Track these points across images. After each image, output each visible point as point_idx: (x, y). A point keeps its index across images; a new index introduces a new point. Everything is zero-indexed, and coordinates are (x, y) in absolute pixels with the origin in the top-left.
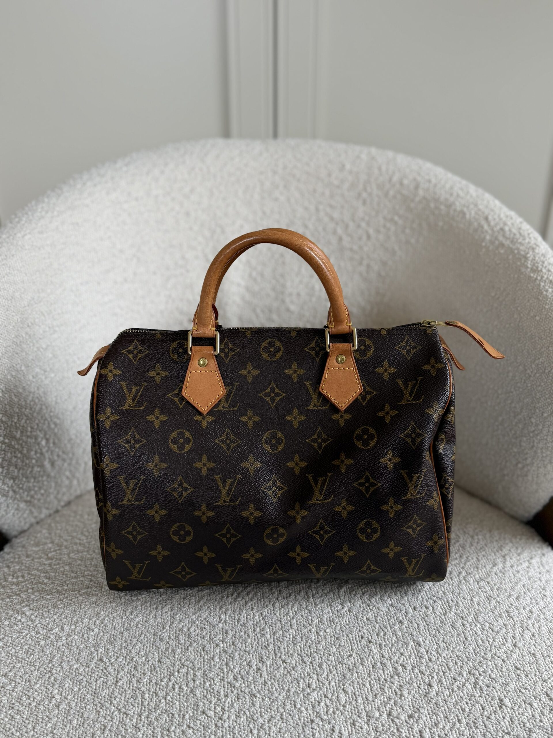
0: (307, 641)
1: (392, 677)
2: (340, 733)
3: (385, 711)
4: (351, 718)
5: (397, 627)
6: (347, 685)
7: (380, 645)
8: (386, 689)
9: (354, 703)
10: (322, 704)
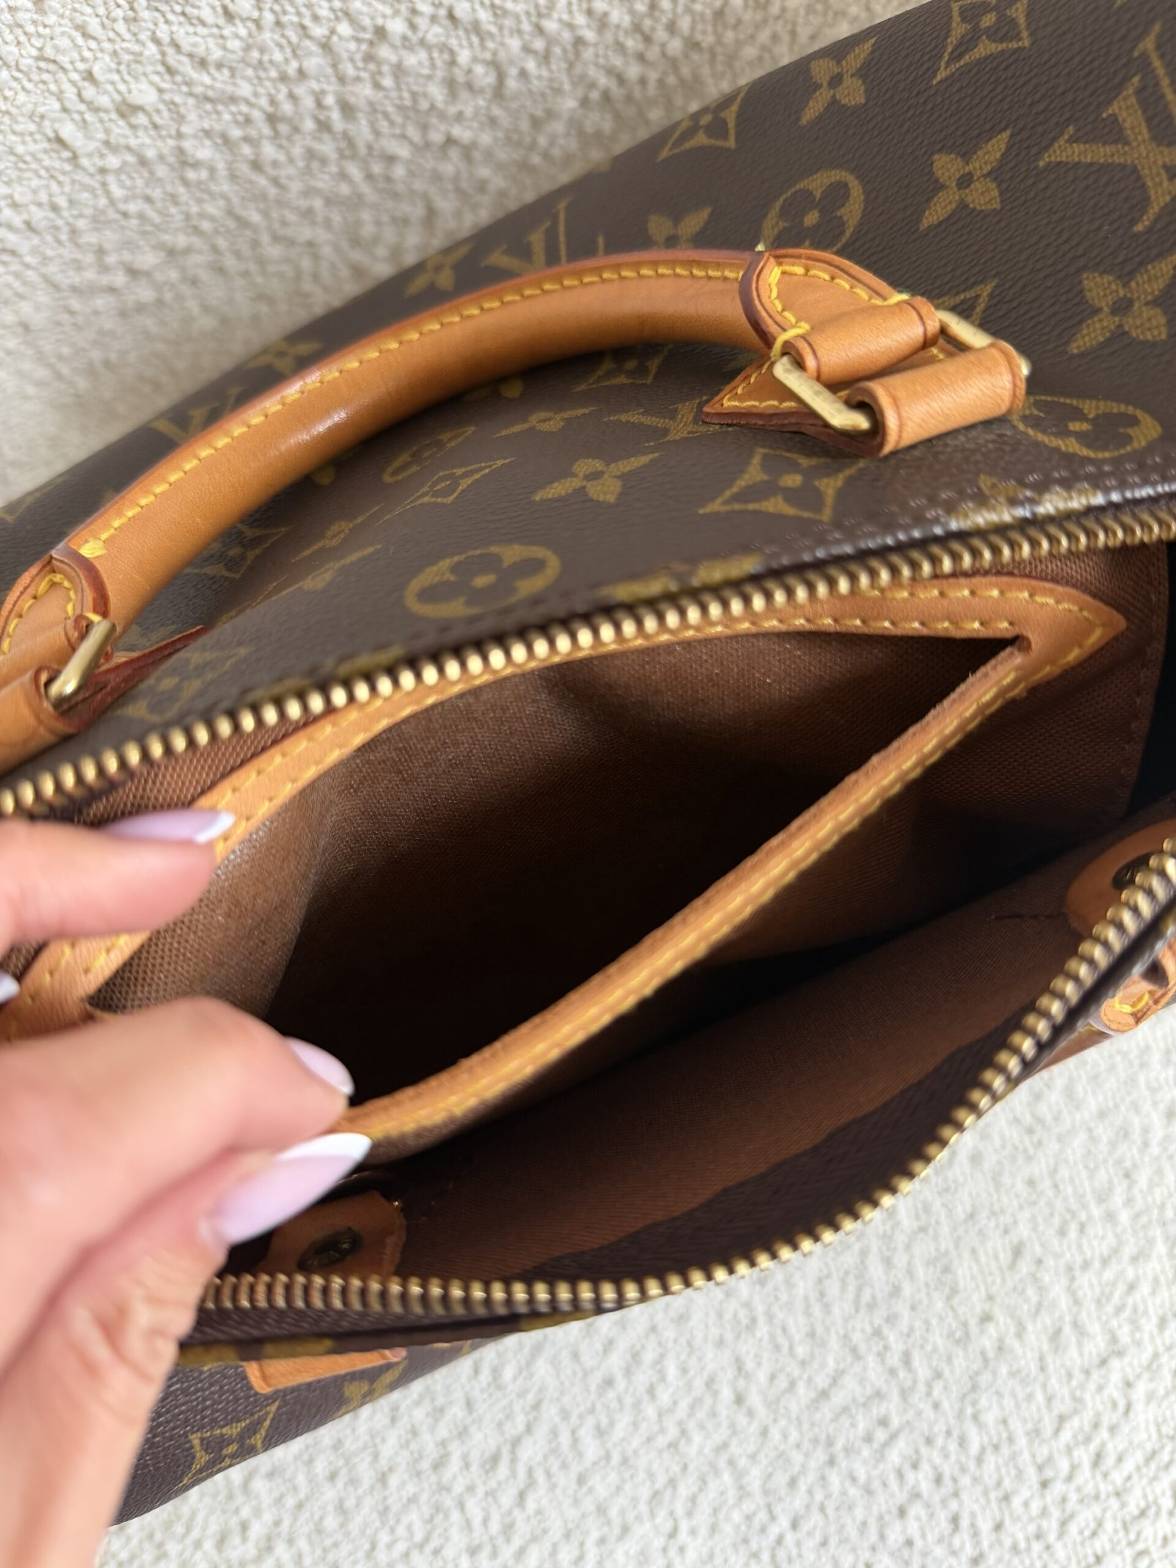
0: (860, 1289)
1: (1103, 1362)
2: (973, 1525)
3: (1084, 1456)
4: (999, 1484)
5: (1118, 1199)
6: (983, 1402)
7: (1070, 1269)
8: (1087, 1397)
9: (1005, 1450)
10: (925, 1467)
